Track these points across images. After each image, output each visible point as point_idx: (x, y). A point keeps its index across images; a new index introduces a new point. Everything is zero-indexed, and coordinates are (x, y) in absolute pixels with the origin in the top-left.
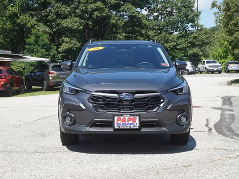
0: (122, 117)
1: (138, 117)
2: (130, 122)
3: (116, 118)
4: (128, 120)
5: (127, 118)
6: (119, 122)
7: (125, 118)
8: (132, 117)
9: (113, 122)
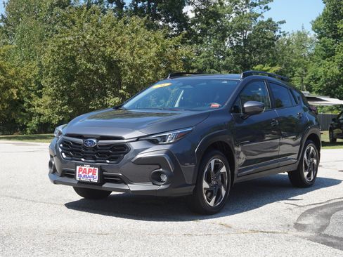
0: (83, 168)
1: (97, 169)
2: (91, 174)
3: (78, 167)
4: (89, 172)
5: (87, 169)
6: (81, 173)
7: (85, 169)
8: (92, 168)
9: (75, 172)
